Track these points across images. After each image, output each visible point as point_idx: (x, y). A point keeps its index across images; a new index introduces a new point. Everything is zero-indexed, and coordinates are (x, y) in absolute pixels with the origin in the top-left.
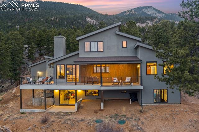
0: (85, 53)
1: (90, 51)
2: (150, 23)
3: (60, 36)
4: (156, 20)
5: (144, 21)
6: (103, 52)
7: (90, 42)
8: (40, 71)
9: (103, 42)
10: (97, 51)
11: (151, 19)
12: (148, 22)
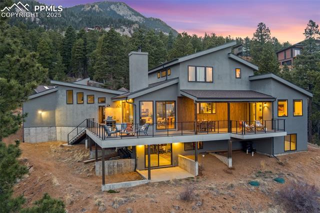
0: (189, 83)
1: (196, 81)
2: (126, 30)
3: (140, 52)
4: (136, 26)
5: (117, 25)
6: (212, 82)
7: (196, 67)
8: (43, 110)
9: (212, 67)
10: (205, 82)
11: (127, 23)
12: (124, 27)
